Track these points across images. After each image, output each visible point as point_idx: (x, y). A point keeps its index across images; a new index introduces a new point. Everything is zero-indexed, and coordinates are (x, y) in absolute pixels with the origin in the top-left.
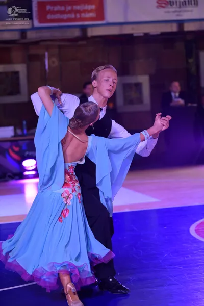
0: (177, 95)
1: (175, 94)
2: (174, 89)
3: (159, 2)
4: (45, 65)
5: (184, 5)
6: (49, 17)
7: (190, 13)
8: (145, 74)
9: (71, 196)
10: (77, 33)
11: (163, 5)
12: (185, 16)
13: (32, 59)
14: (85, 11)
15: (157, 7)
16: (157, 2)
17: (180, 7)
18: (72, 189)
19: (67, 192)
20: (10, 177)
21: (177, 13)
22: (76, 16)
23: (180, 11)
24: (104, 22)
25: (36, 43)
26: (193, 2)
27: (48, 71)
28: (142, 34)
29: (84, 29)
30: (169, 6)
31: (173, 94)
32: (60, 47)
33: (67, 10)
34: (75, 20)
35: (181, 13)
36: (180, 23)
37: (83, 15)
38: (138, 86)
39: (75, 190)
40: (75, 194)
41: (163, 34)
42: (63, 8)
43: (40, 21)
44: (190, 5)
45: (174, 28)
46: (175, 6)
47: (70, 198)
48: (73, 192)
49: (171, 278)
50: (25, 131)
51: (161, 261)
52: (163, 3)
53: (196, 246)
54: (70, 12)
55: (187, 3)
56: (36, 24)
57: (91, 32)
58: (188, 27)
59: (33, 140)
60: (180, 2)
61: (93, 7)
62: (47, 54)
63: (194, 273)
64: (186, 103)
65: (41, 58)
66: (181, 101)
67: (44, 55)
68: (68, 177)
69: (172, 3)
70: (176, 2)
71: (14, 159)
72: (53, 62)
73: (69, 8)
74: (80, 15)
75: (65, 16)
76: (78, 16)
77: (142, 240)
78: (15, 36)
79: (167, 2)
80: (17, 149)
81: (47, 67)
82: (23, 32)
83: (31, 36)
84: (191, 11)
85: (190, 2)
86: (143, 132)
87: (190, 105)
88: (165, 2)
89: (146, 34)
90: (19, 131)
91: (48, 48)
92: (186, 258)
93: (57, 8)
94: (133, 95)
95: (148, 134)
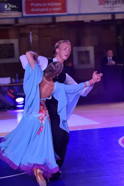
0: (111, 58)
1: (110, 58)
2: (109, 55)
3: (101, 1)
4: (30, 40)
5: (116, 3)
6: (33, 10)
7: (119, 8)
8: (91, 45)
9: (44, 118)
10: (49, 20)
11: (103, 3)
12: (116, 10)
13: (22, 36)
14: (54, 7)
15: (99, 4)
16: (99, 1)
17: (113, 4)
18: (45, 114)
19: (42, 116)
20: (8, 108)
21: (111, 8)
22: (49, 9)
23: (113, 7)
24: (66, 13)
25: (24, 26)
26: (121, 1)
27: (31, 43)
28: (89, 21)
29: (54, 17)
30: (107, 4)
31: (108, 58)
32: (39, 29)
33: (43, 6)
34: (48, 12)
35: (114, 8)
36: (113, 14)
37: (53, 9)
38: (87, 53)
39: (47, 115)
40: (46, 117)
41: (102, 21)
42: (41, 5)
43: (27, 13)
44: (119, 3)
45: (109, 17)
46: (110, 3)
47: (44, 120)
48: (45, 116)
49: (107, 171)
50: (17, 80)
51: (100, 161)
52: (102, 2)
53: (122, 151)
54: (45, 7)
55: (117, 2)
56: (25, 14)
57: (58, 20)
58: (118, 17)
59: (22, 85)
60: (113, 1)
61: (60, 4)
62: (31, 33)
63: (121, 168)
64: (116, 63)
65: (27, 35)
66: (114, 63)
67: (29, 33)
68: (42, 107)
69: (108, 2)
70: (111, 1)
71: (11, 97)
72: (35, 38)
73: (45, 5)
74: (52, 9)
75: (42, 10)
76: (50, 9)
77: (89, 147)
78: (12, 22)
79: (105, 1)
80: (12, 91)
81: (31, 41)
82: (16, 19)
83: (21, 21)
84: (120, 7)
85: (119, 2)
86: (86, 82)
87: (119, 64)
88: (104, 1)
89: (92, 21)
90: (14, 80)
91: (31, 29)
92: (116, 159)
93: (37, 5)
94: (84, 58)
95: (89, 83)
